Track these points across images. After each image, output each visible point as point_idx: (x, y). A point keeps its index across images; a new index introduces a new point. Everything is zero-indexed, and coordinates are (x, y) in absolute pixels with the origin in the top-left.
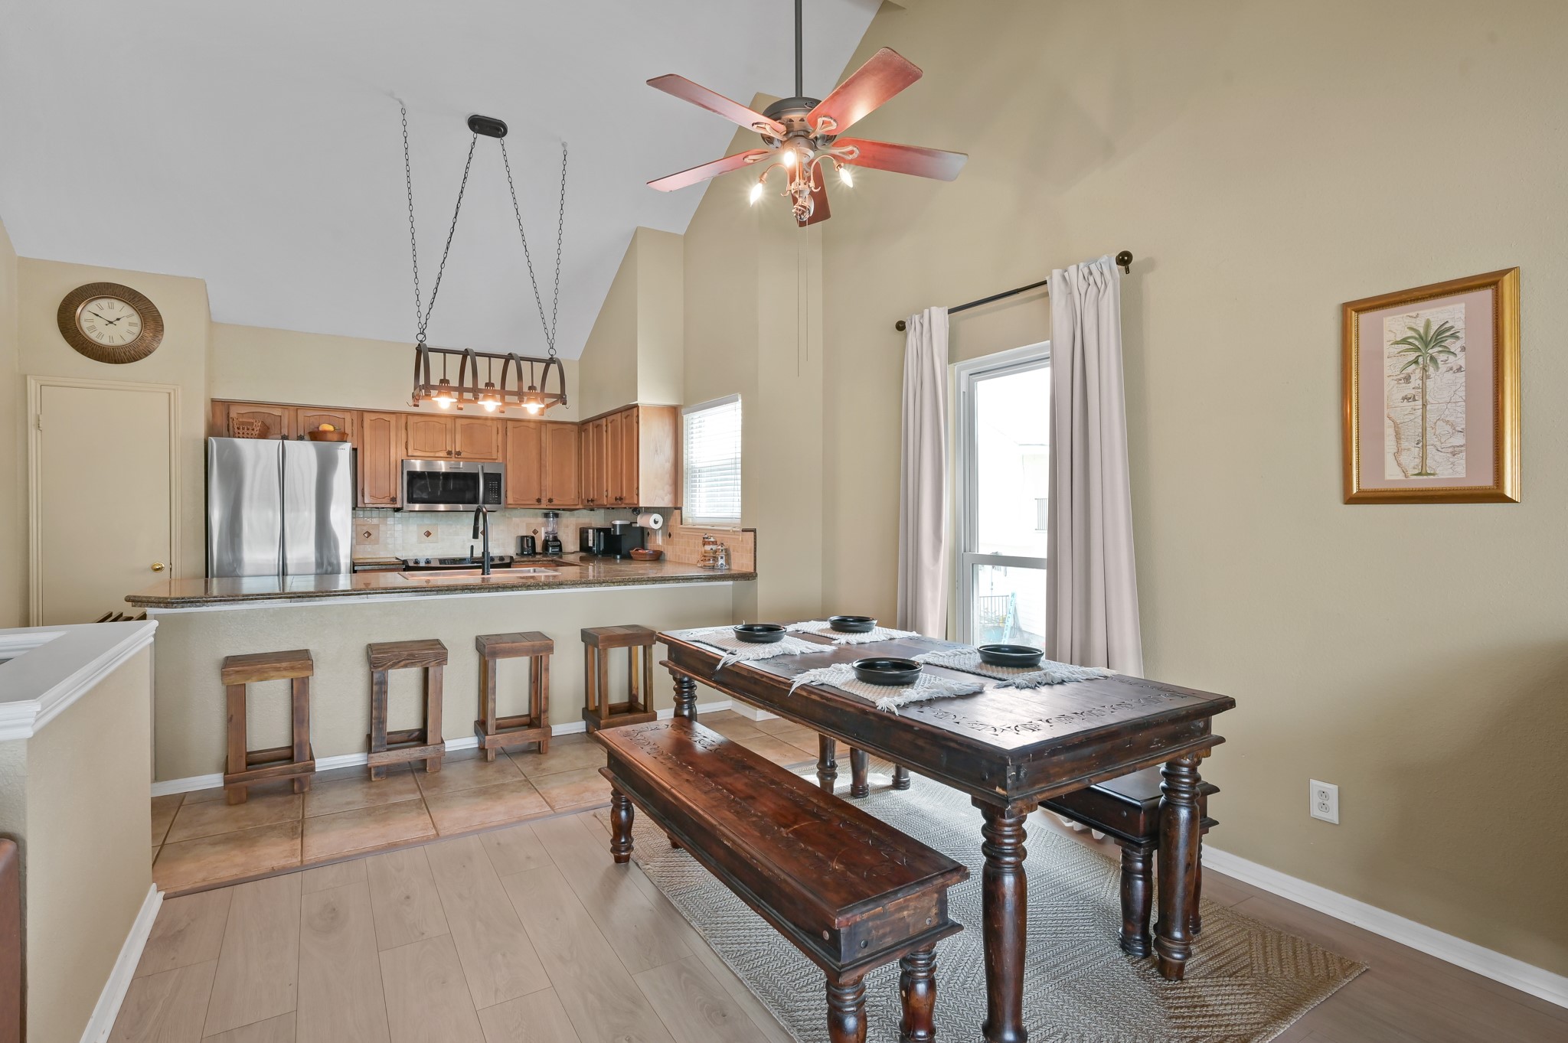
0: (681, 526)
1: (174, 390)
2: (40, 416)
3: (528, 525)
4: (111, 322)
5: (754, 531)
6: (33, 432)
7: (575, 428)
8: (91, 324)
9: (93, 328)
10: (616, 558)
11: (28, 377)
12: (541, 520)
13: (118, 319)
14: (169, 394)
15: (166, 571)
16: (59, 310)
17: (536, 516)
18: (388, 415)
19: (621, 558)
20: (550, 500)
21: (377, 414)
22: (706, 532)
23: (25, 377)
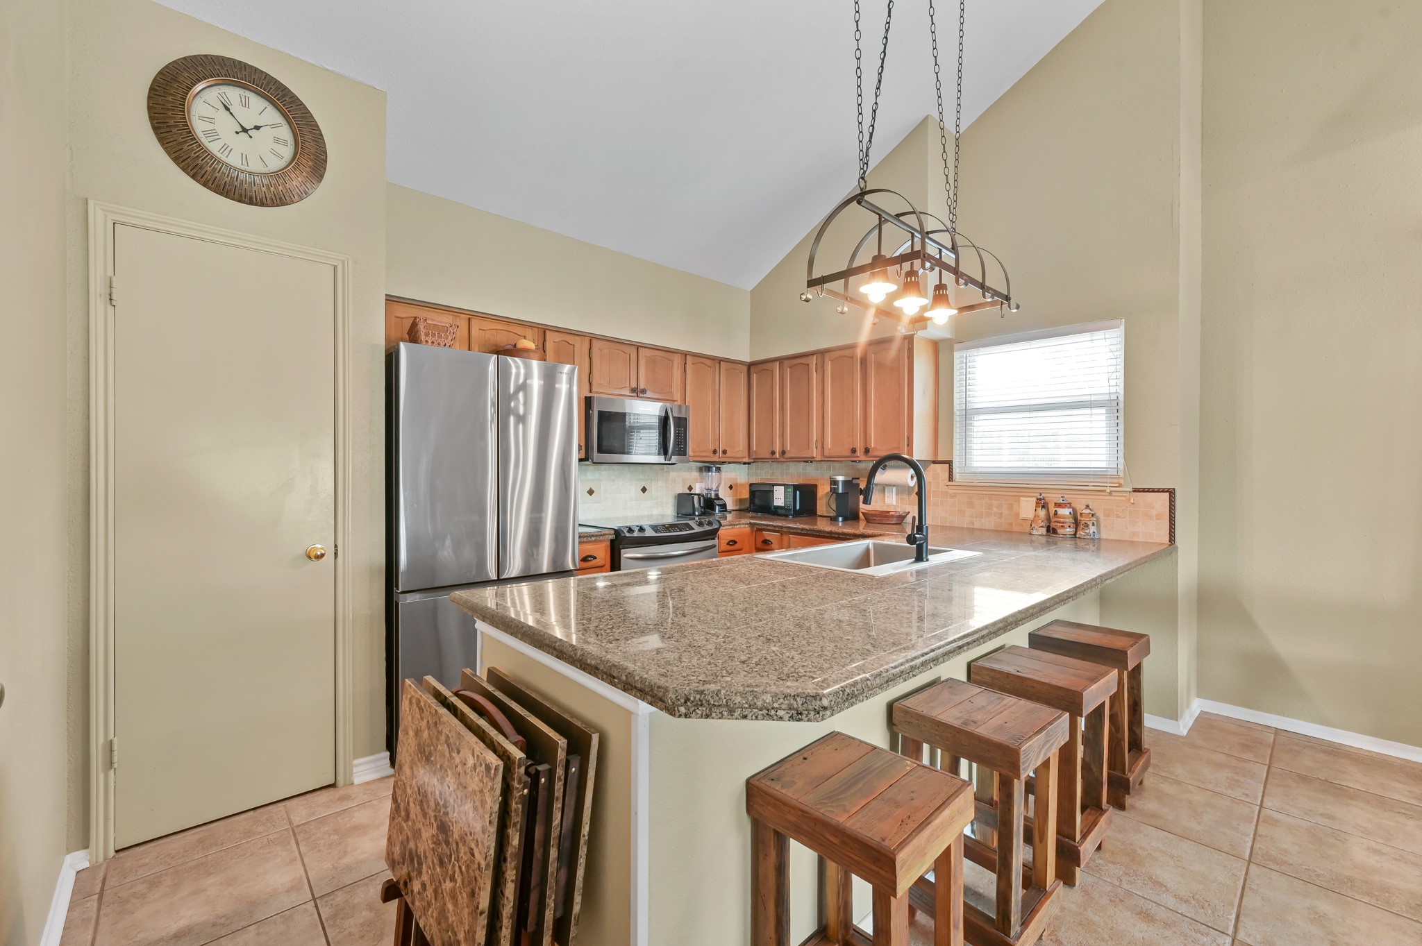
0: (951, 483)
1: (343, 262)
2: (114, 279)
3: (684, 480)
4: (245, 130)
5: (1171, 492)
6: (98, 306)
7: (745, 369)
8: (210, 127)
9: (213, 134)
10: (838, 521)
11: (91, 203)
12: (695, 474)
13: (257, 128)
14: (335, 268)
15: (329, 557)
16: (152, 89)
17: (690, 469)
18: (572, 337)
19: (843, 521)
20: (724, 452)
21: (562, 335)
22: (1041, 491)
23: (87, 199)
